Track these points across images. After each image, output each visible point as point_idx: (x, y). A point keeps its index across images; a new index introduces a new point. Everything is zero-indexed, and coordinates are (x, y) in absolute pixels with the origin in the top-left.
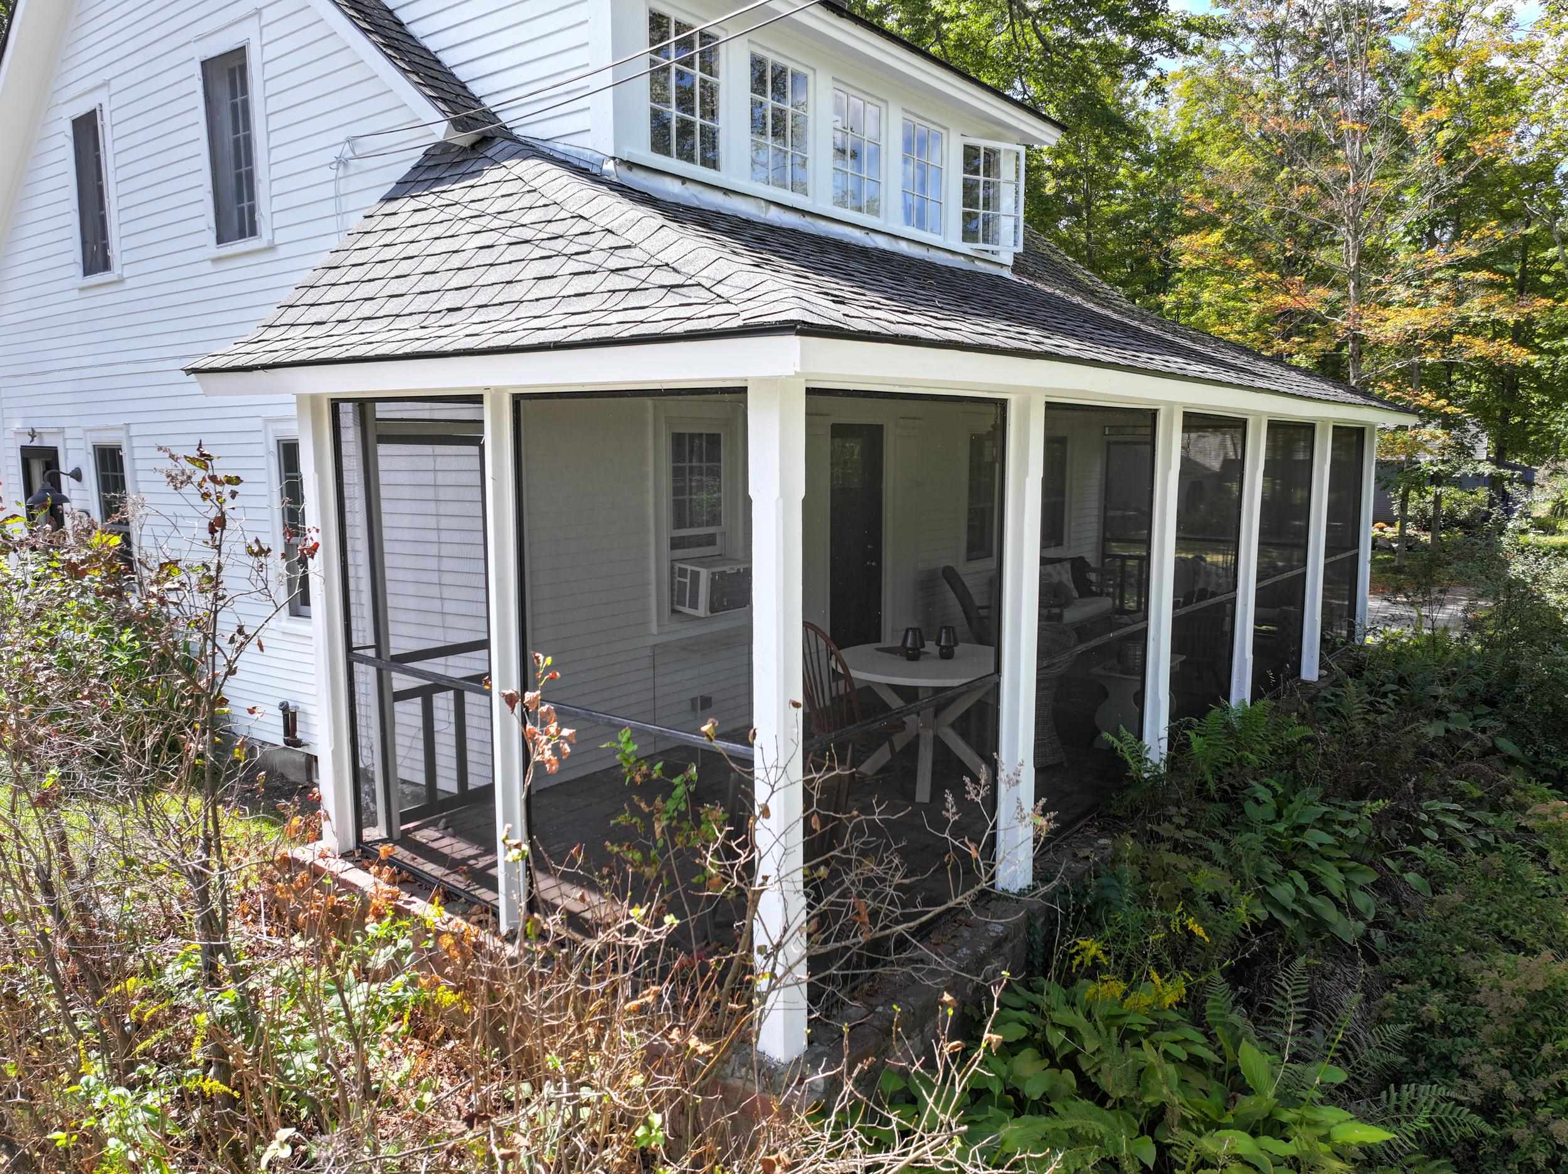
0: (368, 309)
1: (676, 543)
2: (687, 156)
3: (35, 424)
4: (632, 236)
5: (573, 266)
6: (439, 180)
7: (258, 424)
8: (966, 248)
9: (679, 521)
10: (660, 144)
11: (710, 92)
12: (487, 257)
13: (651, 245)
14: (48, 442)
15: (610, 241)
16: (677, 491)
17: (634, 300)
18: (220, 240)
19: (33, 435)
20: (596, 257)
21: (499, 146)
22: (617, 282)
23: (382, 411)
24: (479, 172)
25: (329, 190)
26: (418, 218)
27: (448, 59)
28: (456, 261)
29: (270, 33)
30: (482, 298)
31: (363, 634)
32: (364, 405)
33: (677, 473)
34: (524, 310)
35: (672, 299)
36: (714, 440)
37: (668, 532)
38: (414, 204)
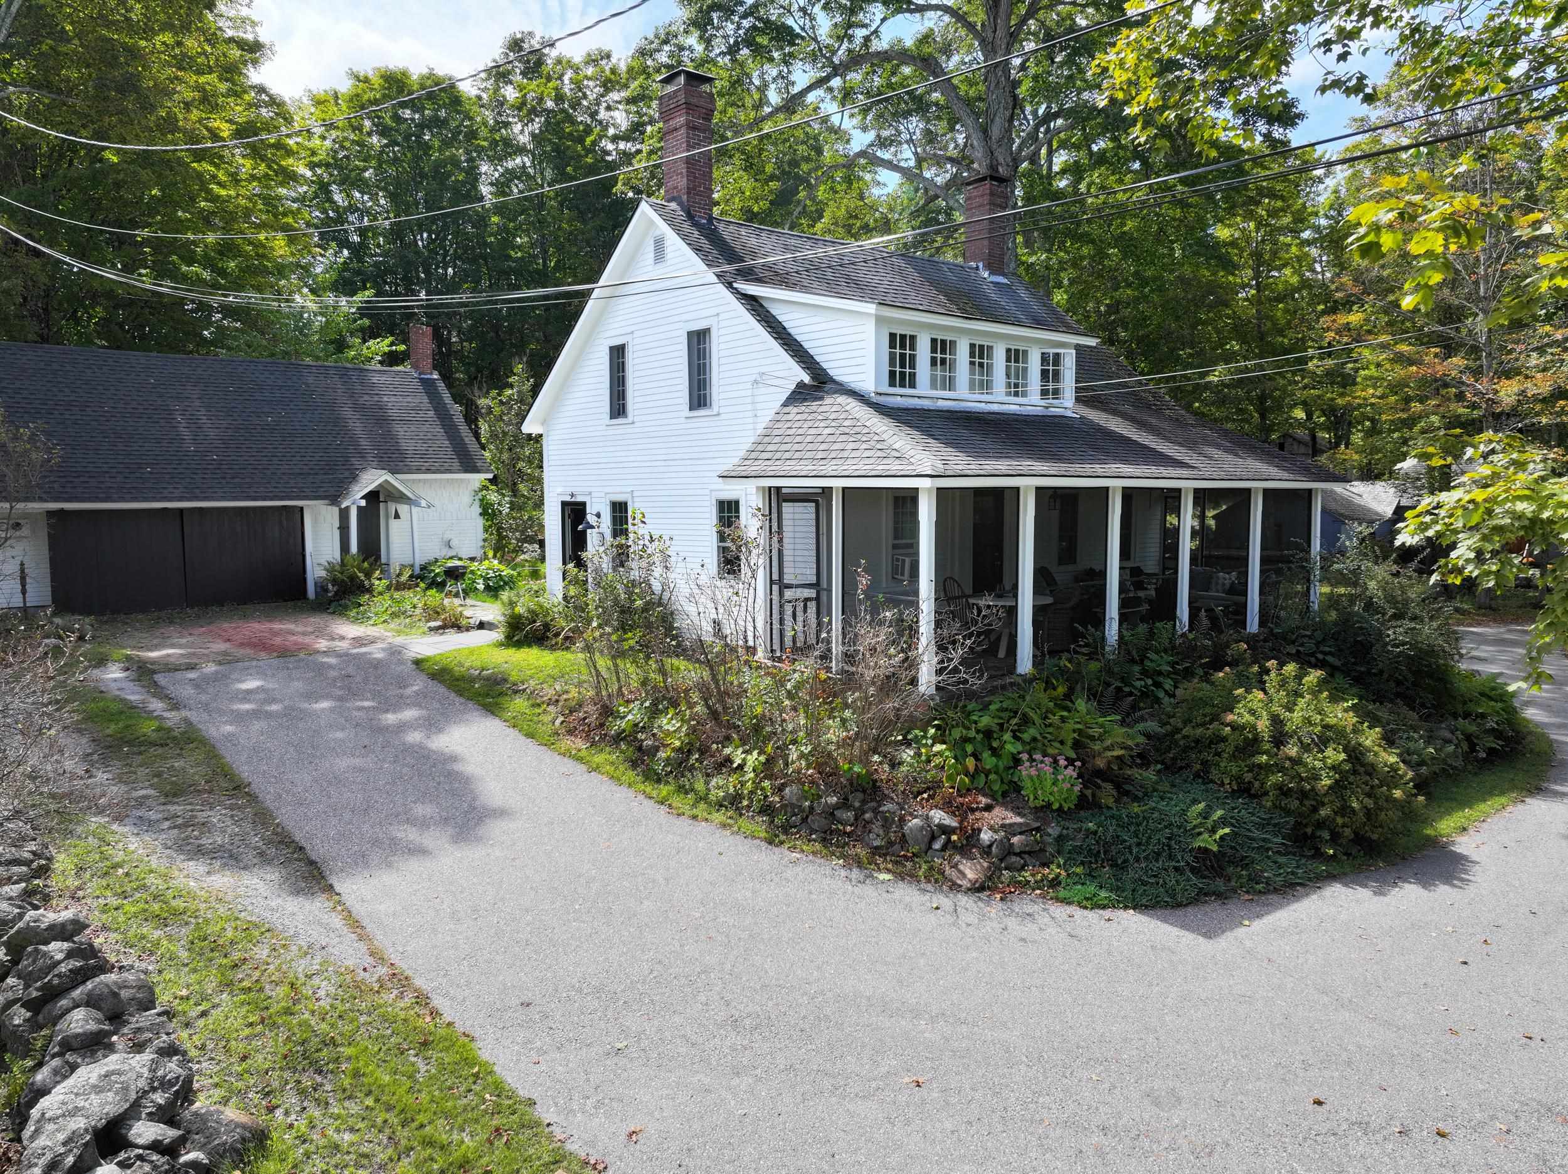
0: (787, 455)
1: (895, 547)
2: (903, 385)
3: (573, 490)
4: (885, 436)
5: (864, 446)
6: (805, 400)
7: (707, 492)
8: (1043, 403)
9: (896, 537)
10: (892, 384)
11: (913, 358)
12: (831, 438)
13: (890, 441)
14: (579, 499)
15: (876, 438)
16: (896, 522)
17: (885, 461)
18: (691, 409)
19: (572, 495)
20: (873, 443)
21: (828, 386)
22: (880, 454)
23: (784, 491)
24: (821, 398)
25: (749, 393)
26: (799, 417)
27: (806, 345)
28: (820, 439)
29: (723, 324)
30: (833, 455)
31: (775, 577)
32: (778, 489)
33: (896, 514)
34: (849, 462)
35: (897, 462)
36: (896, 499)
37: (891, 541)
38: (796, 410)
